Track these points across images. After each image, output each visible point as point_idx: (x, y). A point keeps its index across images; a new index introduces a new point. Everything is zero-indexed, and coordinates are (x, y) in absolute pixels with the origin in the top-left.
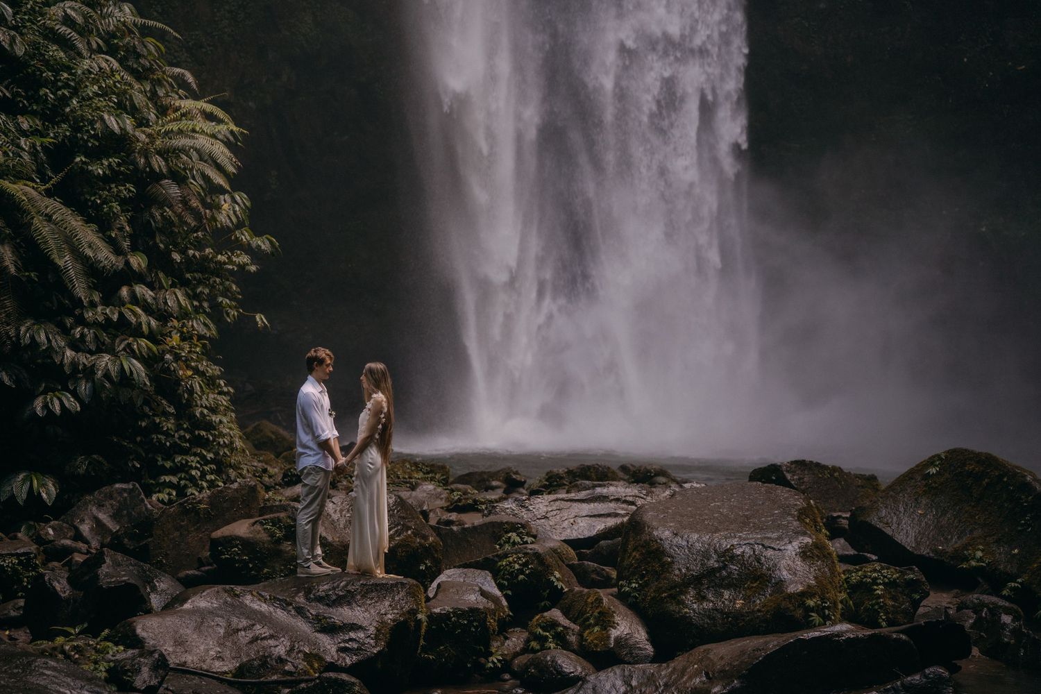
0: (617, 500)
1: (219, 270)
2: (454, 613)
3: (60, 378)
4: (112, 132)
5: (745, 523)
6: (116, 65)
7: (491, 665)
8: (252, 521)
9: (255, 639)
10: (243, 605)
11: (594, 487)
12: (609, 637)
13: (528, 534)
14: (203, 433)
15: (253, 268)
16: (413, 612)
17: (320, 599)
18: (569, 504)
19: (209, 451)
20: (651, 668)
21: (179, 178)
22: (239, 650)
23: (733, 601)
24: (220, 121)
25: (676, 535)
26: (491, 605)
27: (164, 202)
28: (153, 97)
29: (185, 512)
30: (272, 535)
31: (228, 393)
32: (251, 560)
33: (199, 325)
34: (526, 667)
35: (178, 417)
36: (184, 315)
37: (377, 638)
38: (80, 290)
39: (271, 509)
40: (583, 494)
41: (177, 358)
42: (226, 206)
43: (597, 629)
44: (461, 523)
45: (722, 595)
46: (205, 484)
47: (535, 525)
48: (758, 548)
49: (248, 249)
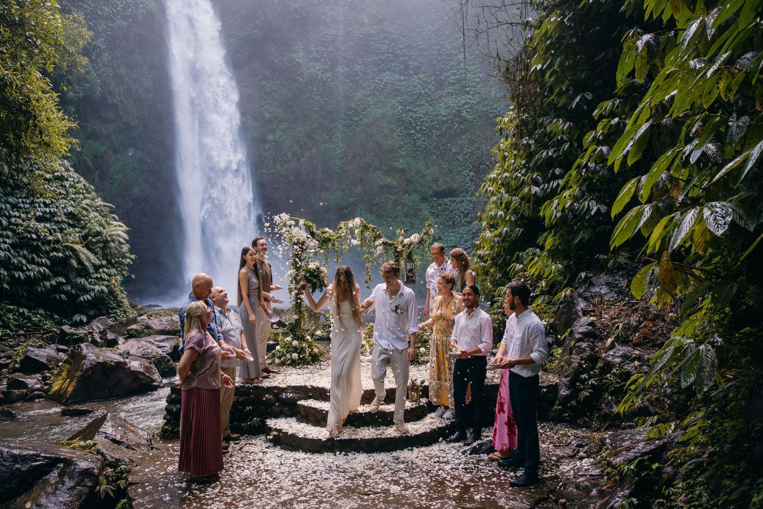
1: (122, 264)
3: (86, 291)
4: (98, 231)
6: (98, 215)
8: (137, 325)
9: (143, 350)
10: (140, 342)
14: (120, 304)
15: (131, 263)
17: (157, 341)
19: (122, 309)
21: (113, 241)
22: (141, 352)
24: (122, 227)
27: (110, 248)
28: (106, 221)
29: (120, 323)
30: (142, 328)
31: (125, 294)
32: (137, 334)
33: (118, 277)
35: (114, 300)
36: (115, 275)
37: (170, 349)
38: (91, 270)
39: (140, 322)
41: (114, 286)
42: (124, 248)
46: (121, 317)
49: (130, 258)
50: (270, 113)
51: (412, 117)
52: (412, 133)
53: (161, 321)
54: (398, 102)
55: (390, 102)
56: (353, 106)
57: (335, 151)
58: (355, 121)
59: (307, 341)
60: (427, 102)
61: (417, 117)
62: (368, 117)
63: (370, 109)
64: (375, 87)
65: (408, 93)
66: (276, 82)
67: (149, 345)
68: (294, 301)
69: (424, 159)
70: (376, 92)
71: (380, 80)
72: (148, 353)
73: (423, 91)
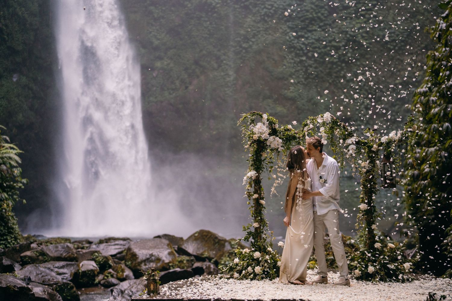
0: (121, 245)
1: (13, 188)
2: (87, 271)
5: (155, 247)
7: (95, 282)
8: (30, 251)
9: (43, 276)
10: (39, 269)
11: (115, 242)
12: (123, 275)
13: (100, 253)
14: (11, 230)
15: (23, 187)
16: (78, 270)
17: (56, 267)
18: (108, 246)
19: (12, 235)
20: (135, 280)
21: (5, 164)
22: (39, 279)
23: (153, 265)
25: (139, 251)
26: (96, 269)
27: (1, 171)
29: (13, 249)
30: (36, 255)
31: (16, 220)
32: (31, 261)
33: (10, 202)
34: (104, 283)
35: (4, 227)
36: (7, 199)
37: (71, 276)
39: (33, 249)
40: (113, 244)
41: (6, 211)
42: (16, 171)
43: (121, 273)
44: (82, 251)
45: (150, 264)
46: (12, 244)
47: (101, 251)
48: (158, 253)
49: (21, 182)
50: (158, 39)
51: (304, 44)
52: (305, 61)
53: (57, 247)
54: (289, 27)
55: (281, 28)
56: (242, 32)
57: (224, 79)
58: (244, 48)
59: (268, 253)
60: (320, 27)
61: (309, 43)
62: (258, 44)
63: (259, 36)
64: (266, 12)
65: (300, 18)
66: (164, 8)
67: (48, 271)
68: (252, 207)
69: (316, 86)
70: (266, 18)
71: (269, 5)
72: (49, 280)
73: (315, 15)
